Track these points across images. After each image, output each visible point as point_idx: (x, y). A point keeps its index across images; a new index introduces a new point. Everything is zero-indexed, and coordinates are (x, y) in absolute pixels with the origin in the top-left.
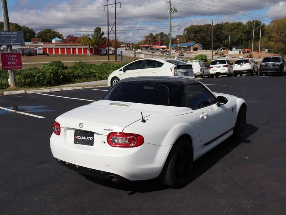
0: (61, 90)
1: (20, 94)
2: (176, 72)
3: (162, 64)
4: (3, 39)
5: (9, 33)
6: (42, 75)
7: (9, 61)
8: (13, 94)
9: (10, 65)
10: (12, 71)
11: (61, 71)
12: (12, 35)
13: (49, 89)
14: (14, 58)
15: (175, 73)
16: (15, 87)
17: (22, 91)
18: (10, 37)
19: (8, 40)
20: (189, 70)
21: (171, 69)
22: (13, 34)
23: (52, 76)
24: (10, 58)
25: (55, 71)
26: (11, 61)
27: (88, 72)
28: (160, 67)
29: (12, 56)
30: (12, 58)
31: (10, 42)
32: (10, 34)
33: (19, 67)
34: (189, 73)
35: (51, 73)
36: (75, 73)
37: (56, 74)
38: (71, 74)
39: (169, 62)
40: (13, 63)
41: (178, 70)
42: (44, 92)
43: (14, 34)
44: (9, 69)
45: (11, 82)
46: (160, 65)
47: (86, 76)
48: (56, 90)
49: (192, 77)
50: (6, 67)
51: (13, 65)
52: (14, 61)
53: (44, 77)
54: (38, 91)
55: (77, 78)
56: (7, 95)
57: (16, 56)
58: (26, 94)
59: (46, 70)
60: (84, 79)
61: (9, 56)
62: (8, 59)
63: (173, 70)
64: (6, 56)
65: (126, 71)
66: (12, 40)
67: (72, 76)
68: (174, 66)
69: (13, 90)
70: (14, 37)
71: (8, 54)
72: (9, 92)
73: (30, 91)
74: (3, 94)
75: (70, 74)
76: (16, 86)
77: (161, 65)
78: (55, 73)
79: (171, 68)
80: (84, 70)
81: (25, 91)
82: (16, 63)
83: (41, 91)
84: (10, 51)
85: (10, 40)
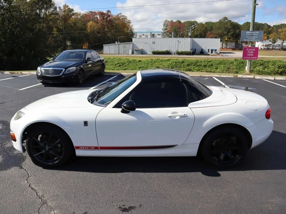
0: (285, 79)
1: (249, 78)
4: (247, 37)
7: (249, 53)
8: (244, 77)
9: (249, 56)
10: (249, 61)
12: (254, 34)
14: (252, 51)
17: (252, 76)
18: (253, 36)
19: (251, 38)
22: (255, 33)
24: (249, 51)
26: (250, 53)
29: (251, 50)
31: (252, 39)
32: (253, 33)
33: (255, 58)
42: (269, 79)
43: (256, 33)
44: (248, 59)
48: (281, 78)
50: (246, 58)
51: (251, 56)
52: (252, 54)
56: (239, 78)
57: (255, 50)
61: (249, 50)
62: (248, 52)
64: (247, 49)
66: (254, 38)
69: (247, 75)
70: (256, 36)
71: (249, 48)
72: (242, 75)
73: (258, 77)
74: (237, 76)
76: (250, 72)
81: (254, 77)
82: (253, 55)
83: (266, 78)
84: (251, 46)
85: (252, 38)
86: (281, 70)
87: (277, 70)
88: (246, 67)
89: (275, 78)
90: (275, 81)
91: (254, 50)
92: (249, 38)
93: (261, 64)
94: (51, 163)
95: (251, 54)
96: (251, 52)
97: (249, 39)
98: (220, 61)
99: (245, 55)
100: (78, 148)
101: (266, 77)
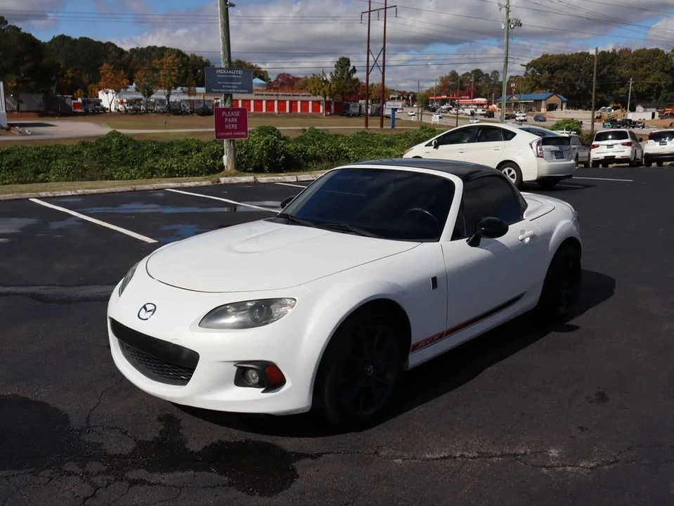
1: (247, 183)
2: (541, 149)
3: (514, 134)
4: (219, 83)
5: (230, 72)
6: (246, 153)
7: (227, 123)
8: (236, 182)
9: (228, 131)
10: (231, 141)
11: (283, 146)
12: (233, 76)
13: (295, 177)
14: (235, 117)
15: (539, 151)
16: (235, 171)
17: (249, 179)
18: (231, 80)
19: (228, 85)
20: (565, 147)
21: (531, 145)
22: (236, 74)
23: (265, 155)
24: (228, 117)
25: (271, 146)
26: (230, 123)
27: (333, 149)
28: (510, 139)
29: (232, 114)
30: (233, 117)
31: (232, 89)
32: (231, 74)
33: (243, 133)
34: (565, 154)
35: (262, 149)
36: (309, 151)
37: (273, 151)
38: (301, 152)
39: (528, 130)
40: (233, 126)
41: (544, 147)
42: (287, 181)
43: (238, 74)
44: (226, 137)
45: (228, 160)
46: (508, 135)
47: (330, 157)
48: (307, 177)
49: (570, 160)
50: (223, 134)
51: (233, 130)
52: (235, 123)
53: (250, 157)
54: (276, 178)
55: (311, 161)
57: (240, 114)
58: (256, 183)
59: (254, 142)
60: (325, 164)
61: (227, 114)
62: (226, 119)
63: (534, 145)
64: (223, 113)
65: (440, 147)
66: (234, 85)
67: (303, 157)
68: (536, 138)
69: (233, 176)
70: (238, 80)
71: (227, 110)
73: (263, 179)
74: (219, 181)
75: (299, 152)
76: (236, 168)
77: (510, 135)
78: (270, 149)
79: (530, 141)
80: (326, 145)
81: (255, 178)
82: (237, 126)
84: (229, 105)
85: (232, 85)
88: (225, 157)
89: (298, 176)
91: (238, 114)
92: (224, 86)
96: (233, 120)
97: (223, 89)
99: (220, 126)
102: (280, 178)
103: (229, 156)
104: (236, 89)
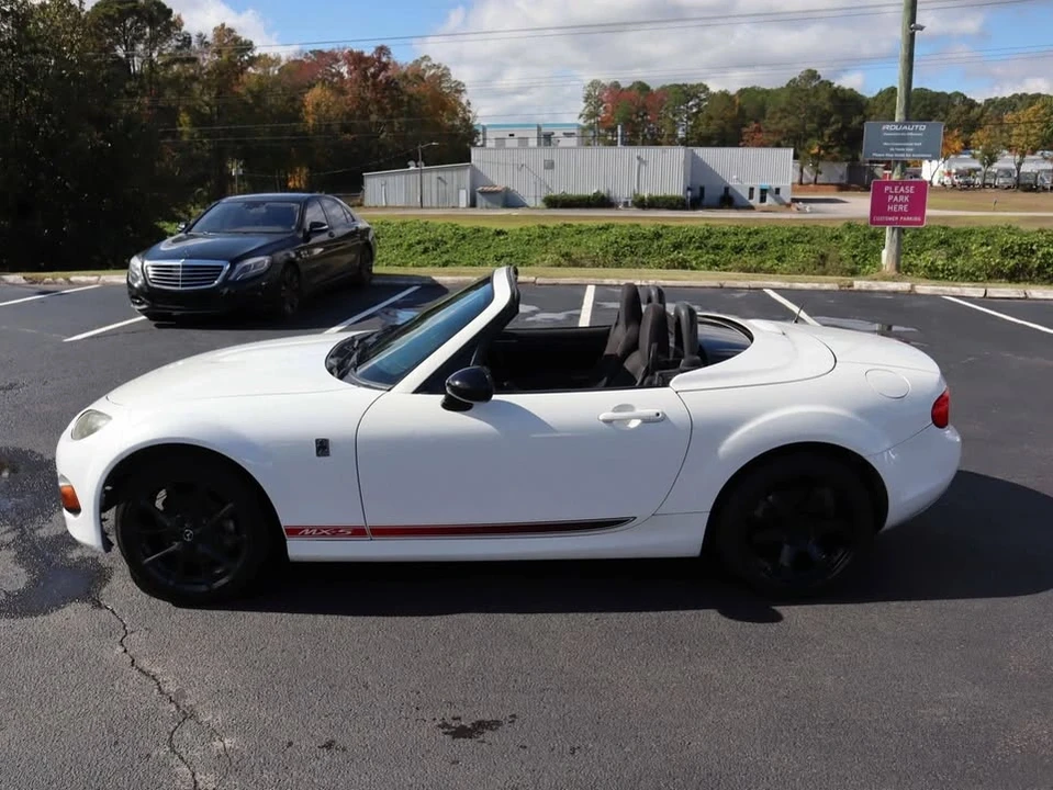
0: (1022, 296)
1: (895, 293)
4: (885, 144)
5: (905, 127)
7: (892, 203)
8: (877, 288)
9: (892, 214)
10: (893, 229)
12: (911, 134)
13: (985, 289)
14: (904, 194)
16: (895, 273)
17: (904, 286)
18: (905, 139)
19: (900, 147)
22: (914, 131)
24: (894, 194)
26: (895, 203)
29: (902, 189)
30: (902, 193)
31: (905, 152)
32: (905, 131)
33: (916, 219)
40: (901, 207)
42: (966, 295)
43: (918, 131)
44: (889, 223)
45: (889, 257)
48: (1006, 293)
50: (881, 219)
51: (900, 214)
52: (904, 204)
56: (859, 291)
57: (914, 190)
58: (911, 294)
61: (893, 190)
62: (890, 198)
64: (887, 188)
66: (910, 147)
69: (886, 280)
70: (916, 139)
71: (896, 183)
72: (870, 283)
73: (925, 288)
74: (851, 285)
81: (912, 286)
82: (908, 208)
83: (956, 290)
84: (898, 177)
85: (905, 147)
86: (1012, 263)
87: (998, 263)
88: (884, 253)
89: (989, 290)
90: (985, 300)
91: (911, 190)
92: (892, 149)
93: (942, 243)
94: (204, 588)
95: (899, 204)
96: (901, 198)
97: (892, 152)
98: (791, 230)
99: (879, 208)
100: (295, 532)
101: (954, 286)
102: (954, 289)
103: (890, 251)
104: (911, 153)
